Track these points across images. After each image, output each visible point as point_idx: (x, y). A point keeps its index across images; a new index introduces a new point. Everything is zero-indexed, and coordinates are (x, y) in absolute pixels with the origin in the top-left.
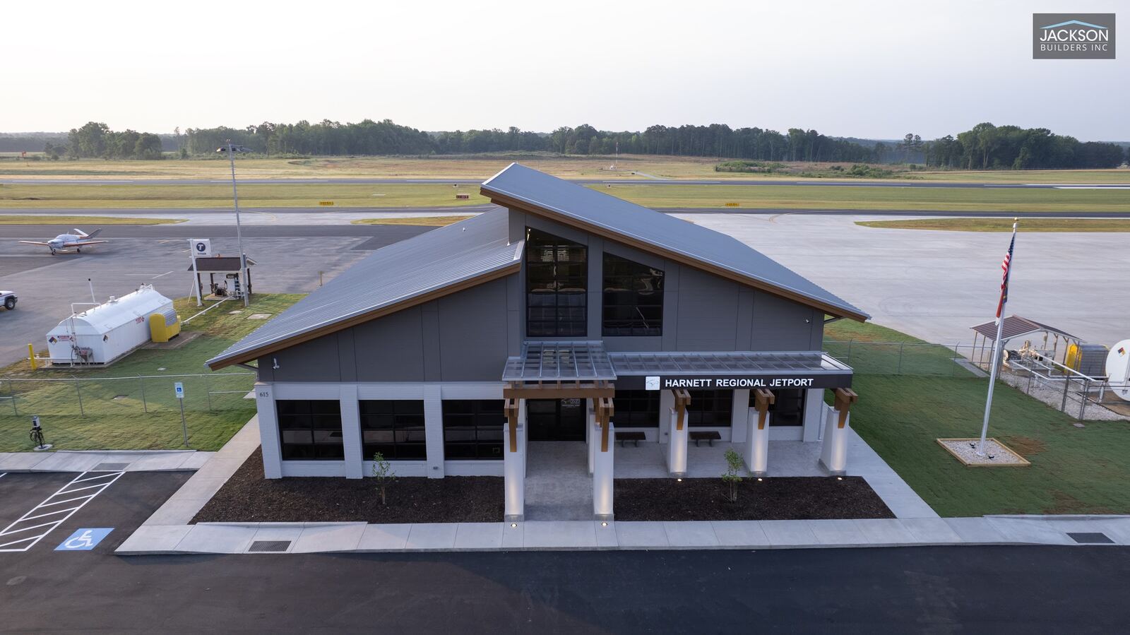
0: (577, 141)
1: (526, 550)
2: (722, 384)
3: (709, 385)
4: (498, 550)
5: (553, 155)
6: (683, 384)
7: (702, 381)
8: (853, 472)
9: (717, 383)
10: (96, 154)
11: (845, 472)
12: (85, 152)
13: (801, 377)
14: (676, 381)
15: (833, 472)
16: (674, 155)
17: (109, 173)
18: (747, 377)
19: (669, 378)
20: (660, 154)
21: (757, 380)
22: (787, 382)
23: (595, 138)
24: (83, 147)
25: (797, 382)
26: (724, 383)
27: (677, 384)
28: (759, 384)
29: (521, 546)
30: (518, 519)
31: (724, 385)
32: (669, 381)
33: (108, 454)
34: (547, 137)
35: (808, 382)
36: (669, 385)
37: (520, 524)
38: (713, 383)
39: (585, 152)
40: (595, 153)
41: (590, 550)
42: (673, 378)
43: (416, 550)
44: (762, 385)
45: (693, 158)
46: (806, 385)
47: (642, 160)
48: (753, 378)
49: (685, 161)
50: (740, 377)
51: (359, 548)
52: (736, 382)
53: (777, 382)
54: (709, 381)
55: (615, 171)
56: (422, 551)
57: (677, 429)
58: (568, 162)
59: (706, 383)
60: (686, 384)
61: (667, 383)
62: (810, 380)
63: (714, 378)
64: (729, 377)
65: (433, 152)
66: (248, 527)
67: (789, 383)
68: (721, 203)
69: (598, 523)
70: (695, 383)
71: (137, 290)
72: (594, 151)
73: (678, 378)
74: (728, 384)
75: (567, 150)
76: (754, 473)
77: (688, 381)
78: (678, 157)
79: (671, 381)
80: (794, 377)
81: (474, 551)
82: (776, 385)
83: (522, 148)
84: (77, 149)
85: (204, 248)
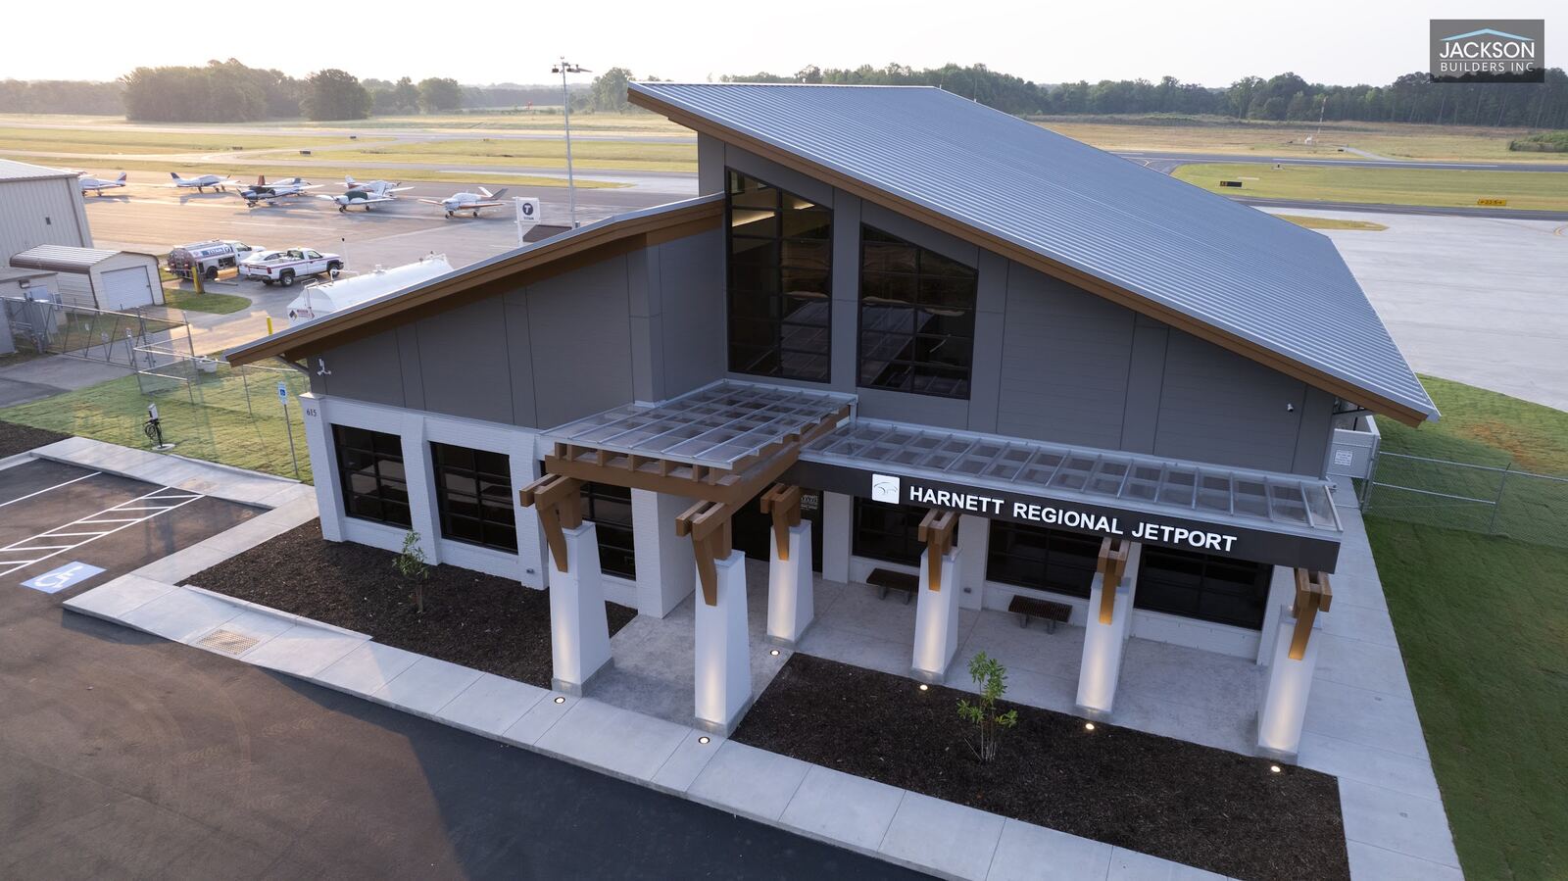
0: (1270, 100)
1: (537, 751)
2: (1027, 513)
3: (997, 512)
4: (496, 739)
5: (1222, 119)
6: (945, 499)
7: (985, 500)
8: (1316, 761)
9: (1016, 510)
10: (615, 107)
11: (1294, 757)
12: (606, 105)
13: (1207, 528)
14: (930, 492)
15: (1264, 750)
16: (1443, 123)
17: (608, 129)
18: (1081, 508)
19: (919, 483)
20: (1415, 121)
21: (1103, 519)
22: (1172, 534)
23: (1300, 94)
24: (604, 98)
25: (1197, 539)
26: (1031, 512)
27: (933, 499)
28: (1106, 527)
29: (530, 742)
30: (571, 690)
31: (1030, 517)
32: (916, 490)
33: (214, 468)
34: (1221, 93)
35: (1223, 543)
36: (916, 497)
37: (571, 700)
38: (1007, 507)
39: (1280, 116)
40: (1297, 119)
41: (638, 783)
42: (926, 485)
43: (385, 702)
44: (1114, 531)
45: (1476, 129)
46: (1218, 547)
47: (1376, 131)
48: (1097, 512)
49: (1459, 133)
50: (1066, 506)
51: (316, 678)
52: (1057, 515)
53: (1148, 531)
54: (998, 502)
55: (1313, 146)
56: (393, 707)
57: (930, 588)
58: (1242, 131)
59: (991, 505)
60: (950, 501)
61: (913, 493)
62: (1230, 539)
63: (1010, 499)
64: (1043, 502)
65: (1039, 111)
66: (235, 606)
67: (1177, 537)
68: (1470, 199)
69: (697, 734)
70: (969, 502)
71: (421, 260)
72: (1295, 117)
73: (937, 486)
74: (1040, 516)
75: (1250, 114)
76: (1082, 709)
77: (955, 496)
78: (1449, 128)
79: (921, 489)
80: (1190, 525)
81: (462, 728)
82: (1147, 536)
83: (1179, 110)
84: (598, 101)
85: (531, 211)
